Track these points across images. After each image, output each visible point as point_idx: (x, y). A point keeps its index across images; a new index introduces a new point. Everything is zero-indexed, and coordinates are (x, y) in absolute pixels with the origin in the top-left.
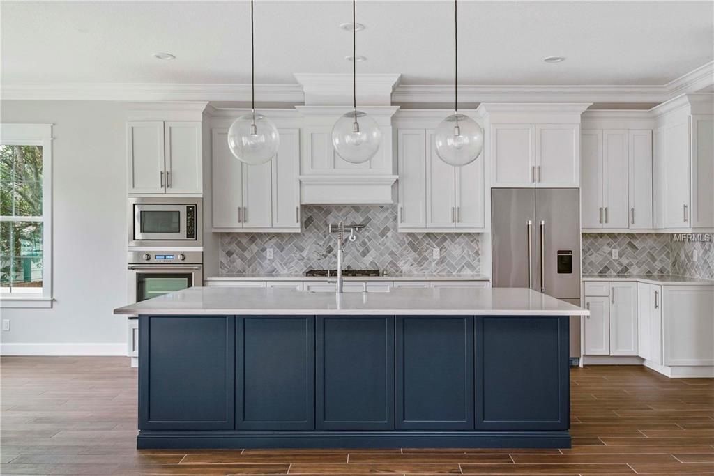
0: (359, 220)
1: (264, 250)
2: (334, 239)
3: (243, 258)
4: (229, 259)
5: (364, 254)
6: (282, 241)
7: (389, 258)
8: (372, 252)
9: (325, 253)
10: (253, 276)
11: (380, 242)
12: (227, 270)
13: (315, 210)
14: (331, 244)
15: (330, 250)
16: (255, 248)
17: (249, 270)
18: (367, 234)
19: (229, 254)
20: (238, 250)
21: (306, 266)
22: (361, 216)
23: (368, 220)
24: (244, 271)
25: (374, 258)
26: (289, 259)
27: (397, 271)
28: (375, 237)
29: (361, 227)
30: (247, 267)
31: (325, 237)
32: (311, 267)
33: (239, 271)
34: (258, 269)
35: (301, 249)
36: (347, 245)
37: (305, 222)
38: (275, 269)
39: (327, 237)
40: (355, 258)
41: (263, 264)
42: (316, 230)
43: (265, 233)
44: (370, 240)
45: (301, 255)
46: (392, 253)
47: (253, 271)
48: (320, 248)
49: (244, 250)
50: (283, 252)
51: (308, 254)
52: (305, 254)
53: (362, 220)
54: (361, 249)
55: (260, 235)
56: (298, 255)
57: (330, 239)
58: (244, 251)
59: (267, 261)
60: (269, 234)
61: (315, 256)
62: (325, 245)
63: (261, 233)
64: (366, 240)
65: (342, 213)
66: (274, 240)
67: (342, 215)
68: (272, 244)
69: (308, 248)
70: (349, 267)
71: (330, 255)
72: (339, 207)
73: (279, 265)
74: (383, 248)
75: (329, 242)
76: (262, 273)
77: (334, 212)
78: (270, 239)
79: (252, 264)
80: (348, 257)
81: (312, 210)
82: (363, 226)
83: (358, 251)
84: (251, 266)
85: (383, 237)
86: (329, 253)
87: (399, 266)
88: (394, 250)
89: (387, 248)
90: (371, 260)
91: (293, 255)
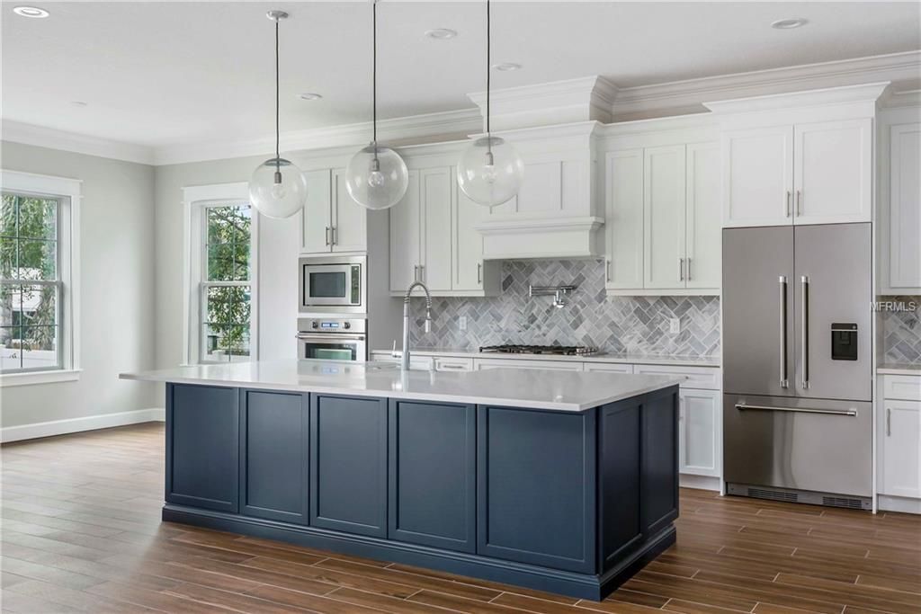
0: (570, 279)
1: (456, 318)
2: (537, 306)
3: (434, 328)
4: (419, 328)
5: (576, 326)
6: (477, 307)
7: (608, 332)
8: (587, 322)
9: (526, 323)
10: (444, 350)
11: (597, 308)
13: (515, 267)
14: (534, 311)
15: (533, 319)
16: (446, 316)
17: (440, 343)
18: (579, 298)
19: (420, 322)
21: (504, 340)
22: (572, 274)
23: (581, 279)
24: (435, 344)
25: (589, 331)
26: (484, 330)
27: (620, 350)
28: (590, 302)
29: (571, 288)
30: (437, 339)
31: (527, 302)
32: (509, 340)
33: (430, 345)
34: (450, 342)
35: (498, 318)
36: (554, 313)
37: (504, 282)
38: (469, 342)
39: (530, 302)
40: (564, 330)
41: (456, 336)
42: (515, 294)
43: (457, 297)
44: (583, 306)
45: (498, 326)
46: (613, 325)
47: (444, 345)
48: (521, 317)
50: (479, 321)
51: (506, 325)
52: (503, 324)
53: (573, 278)
54: (572, 319)
55: (452, 299)
56: (495, 326)
57: (533, 305)
58: (435, 319)
59: (460, 333)
60: (462, 298)
61: (515, 327)
62: (527, 313)
63: (453, 297)
64: (579, 307)
65: (548, 270)
66: (467, 307)
67: (549, 273)
68: (466, 311)
69: (507, 316)
70: (556, 342)
71: (532, 326)
72: (545, 262)
73: (474, 340)
74: (600, 317)
75: (532, 309)
76: (454, 346)
77: (538, 270)
78: (463, 305)
79: (443, 335)
80: (556, 329)
81: (511, 267)
82: (574, 288)
83: (569, 322)
84: (443, 339)
85: (600, 302)
86: (532, 323)
87: (622, 342)
88: (616, 320)
89: (607, 318)
90: (585, 333)
91: (489, 325)
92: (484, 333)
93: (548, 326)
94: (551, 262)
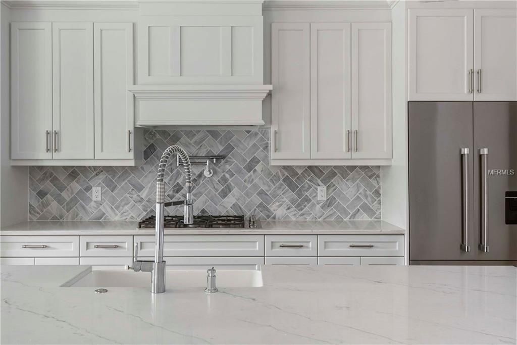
0: (218, 149)
1: (89, 189)
2: (183, 175)
3: (60, 201)
4: (41, 200)
5: (224, 194)
6: (114, 176)
7: (258, 200)
8: (235, 191)
9: (171, 193)
11: (246, 177)
12: (38, 216)
13: (158, 136)
14: (180, 181)
15: (177, 189)
16: (76, 186)
17: (68, 217)
18: (228, 167)
19: (42, 194)
20: (53, 189)
21: (146, 211)
22: (221, 143)
23: (230, 148)
24: (61, 217)
25: (238, 200)
26: (122, 201)
27: (268, 217)
28: (239, 171)
29: (220, 158)
30: (64, 211)
33: (54, 218)
34: (81, 215)
35: (139, 188)
36: (201, 182)
37: (144, 151)
38: (104, 214)
39: (174, 172)
41: (87, 207)
43: (90, 167)
44: (232, 175)
45: (139, 196)
46: (262, 193)
49: (61, 188)
50: (116, 191)
51: (147, 196)
52: (144, 194)
53: (221, 148)
54: (222, 187)
55: (84, 169)
56: (135, 196)
57: (179, 174)
58: (61, 190)
59: (93, 204)
60: (95, 168)
62: (171, 182)
63: (83, 167)
64: (227, 176)
65: (194, 140)
66: (102, 176)
68: (100, 181)
70: (203, 211)
71: (176, 196)
72: (191, 131)
73: (109, 210)
74: (249, 186)
75: (176, 179)
76: (85, 219)
77: (184, 139)
78: (97, 175)
79: (71, 208)
80: (203, 198)
81: (154, 135)
82: (223, 157)
83: (217, 190)
84: (70, 212)
85: (249, 172)
86: (177, 192)
87: (272, 209)
88: (264, 188)
89: (255, 186)
90: (234, 201)
91: (128, 195)
92: (123, 203)
93: (195, 195)
94: (198, 132)
